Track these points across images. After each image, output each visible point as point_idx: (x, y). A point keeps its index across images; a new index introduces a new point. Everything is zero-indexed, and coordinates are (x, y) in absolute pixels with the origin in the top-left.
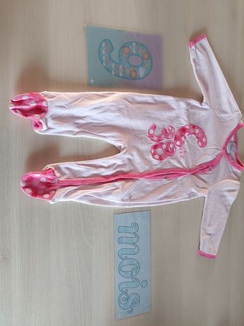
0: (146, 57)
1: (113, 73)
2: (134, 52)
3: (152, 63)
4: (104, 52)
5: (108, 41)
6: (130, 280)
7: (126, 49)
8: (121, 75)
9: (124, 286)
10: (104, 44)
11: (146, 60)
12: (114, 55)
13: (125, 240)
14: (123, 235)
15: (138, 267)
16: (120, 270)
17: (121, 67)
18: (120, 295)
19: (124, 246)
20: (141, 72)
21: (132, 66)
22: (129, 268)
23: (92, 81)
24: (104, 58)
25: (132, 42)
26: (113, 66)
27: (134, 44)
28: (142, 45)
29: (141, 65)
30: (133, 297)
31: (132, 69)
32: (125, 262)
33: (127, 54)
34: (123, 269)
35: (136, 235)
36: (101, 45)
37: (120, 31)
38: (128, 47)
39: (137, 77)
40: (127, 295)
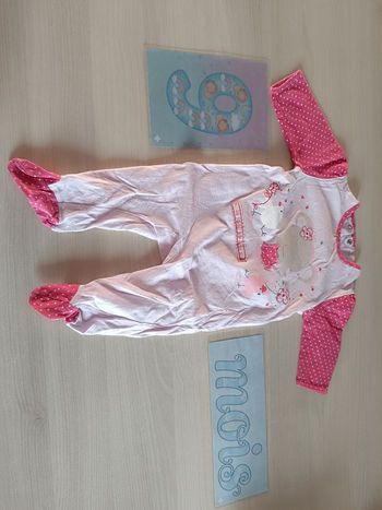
0: (242, 95)
1: (191, 124)
2: (223, 90)
3: (251, 106)
4: (175, 91)
5: (180, 73)
6: (236, 444)
7: (210, 85)
8: (203, 127)
9: (226, 453)
10: (175, 79)
11: (243, 101)
12: (192, 96)
13: (225, 382)
14: (223, 374)
15: (247, 425)
16: (219, 429)
17: (203, 115)
18: (221, 469)
19: (224, 392)
20: (235, 122)
21: (220, 112)
22: (233, 426)
24: (176, 101)
25: (219, 74)
26: (191, 112)
27: (223, 77)
28: (235, 78)
29: (235, 110)
30: (240, 470)
31: (220, 116)
32: (227, 417)
33: (211, 93)
34: (225, 427)
35: (242, 373)
36: (170, 80)
37: (200, 56)
38: (213, 82)
39: (228, 130)
40: (231, 467)
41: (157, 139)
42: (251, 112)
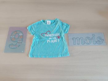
0: (16, 32)
1: (20, 44)
2: (14, 36)
4: (13, 47)
5: (9, 46)
6: (92, 40)
8: (21, 41)
9: (94, 42)
10: (11, 47)
12: (14, 43)
15: (88, 38)
16: (89, 44)
17: (19, 41)
20: (21, 34)
22: (88, 40)
24: (15, 47)
25: (11, 37)
26: (18, 44)
27: (11, 36)
28: (12, 34)
29: (19, 34)
31: (19, 38)
32: (86, 42)
33: (14, 39)
37: (7, 41)
38: (12, 39)
39: (22, 36)
41: (23, 52)
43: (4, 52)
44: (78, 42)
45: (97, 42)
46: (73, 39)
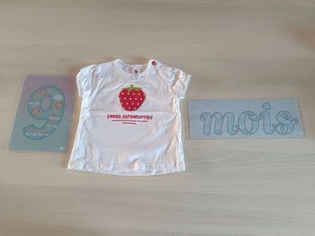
0: (44, 92)
1: (56, 126)
2: (38, 103)
3: (50, 86)
4: (35, 135)
5: (25, 130)
6: (261, 122)
7: (34, 112)
8: (58, 119)
9: (268, 129)
10: (27, 134)
11: (47, 92)
12: (39, 124)
16: (249, 133)
17: (51, 118)
20: (58, 97)
21: (51, 107)
22: (249, 123)
23: (62, 148)
24: (41, 135)
25: (29, 105)
26: (48, 126)
27: (30, 103)
28: (32, 96)
29: (51, 97)
31: (53, 107)
32: (242, 127)
33: (39, 111)
34: (249, 129)
35: (213, 116)
36: (28, 137)
37: (17, 117)
38: (33, 110)
39: (63, 103)
40: (278, 125)
42: (54, 87)
43: (10, 149)
44: (218, 128)
45: (275, 127)
46: (202, 117)
